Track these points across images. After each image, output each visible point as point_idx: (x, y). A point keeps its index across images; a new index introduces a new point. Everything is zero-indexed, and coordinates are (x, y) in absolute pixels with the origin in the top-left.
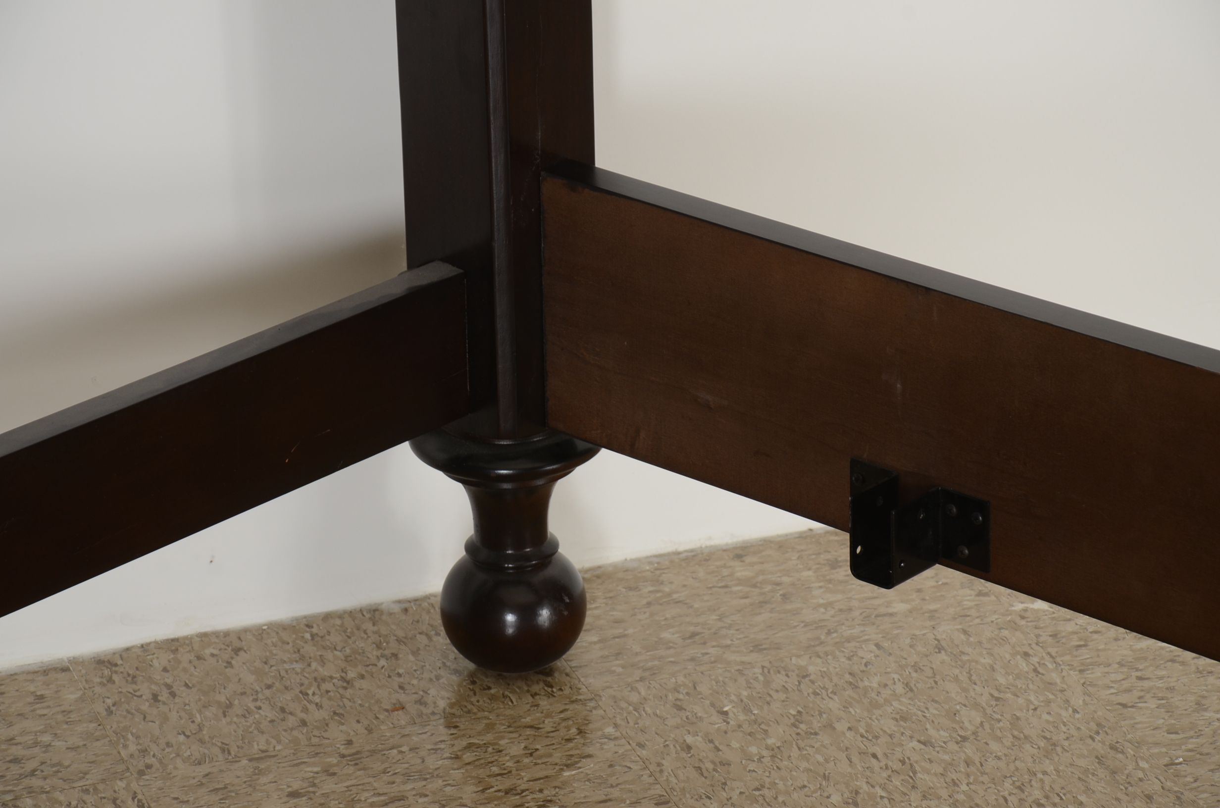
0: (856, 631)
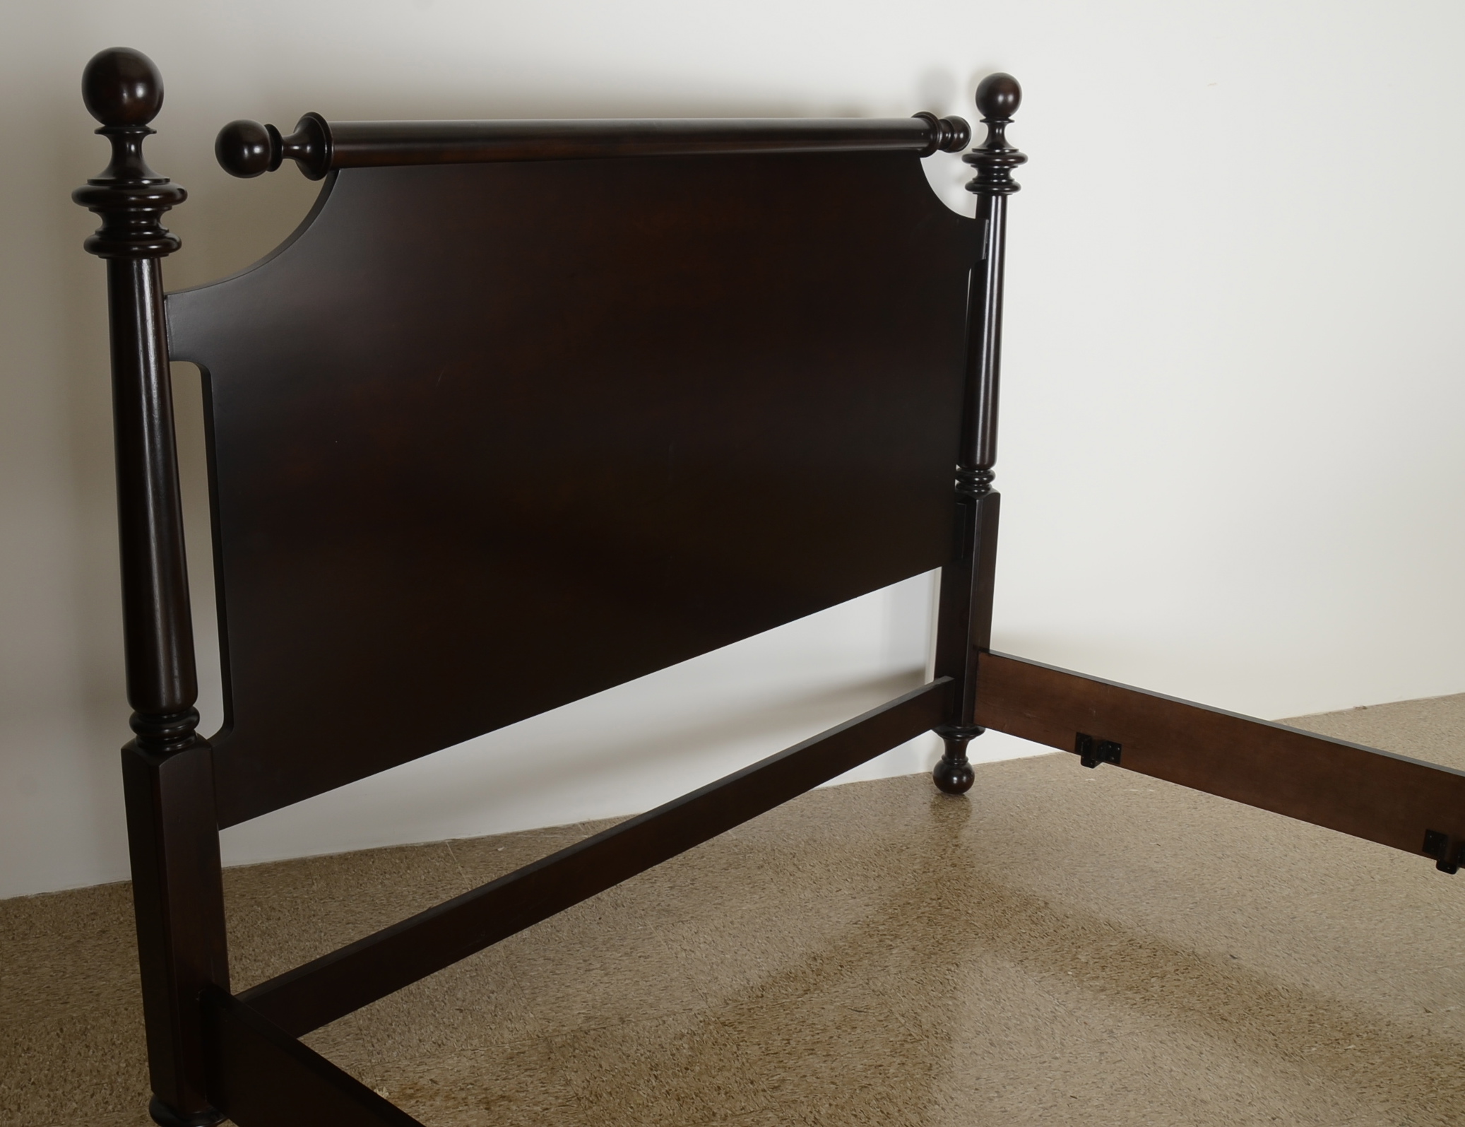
0: (1045, 786)
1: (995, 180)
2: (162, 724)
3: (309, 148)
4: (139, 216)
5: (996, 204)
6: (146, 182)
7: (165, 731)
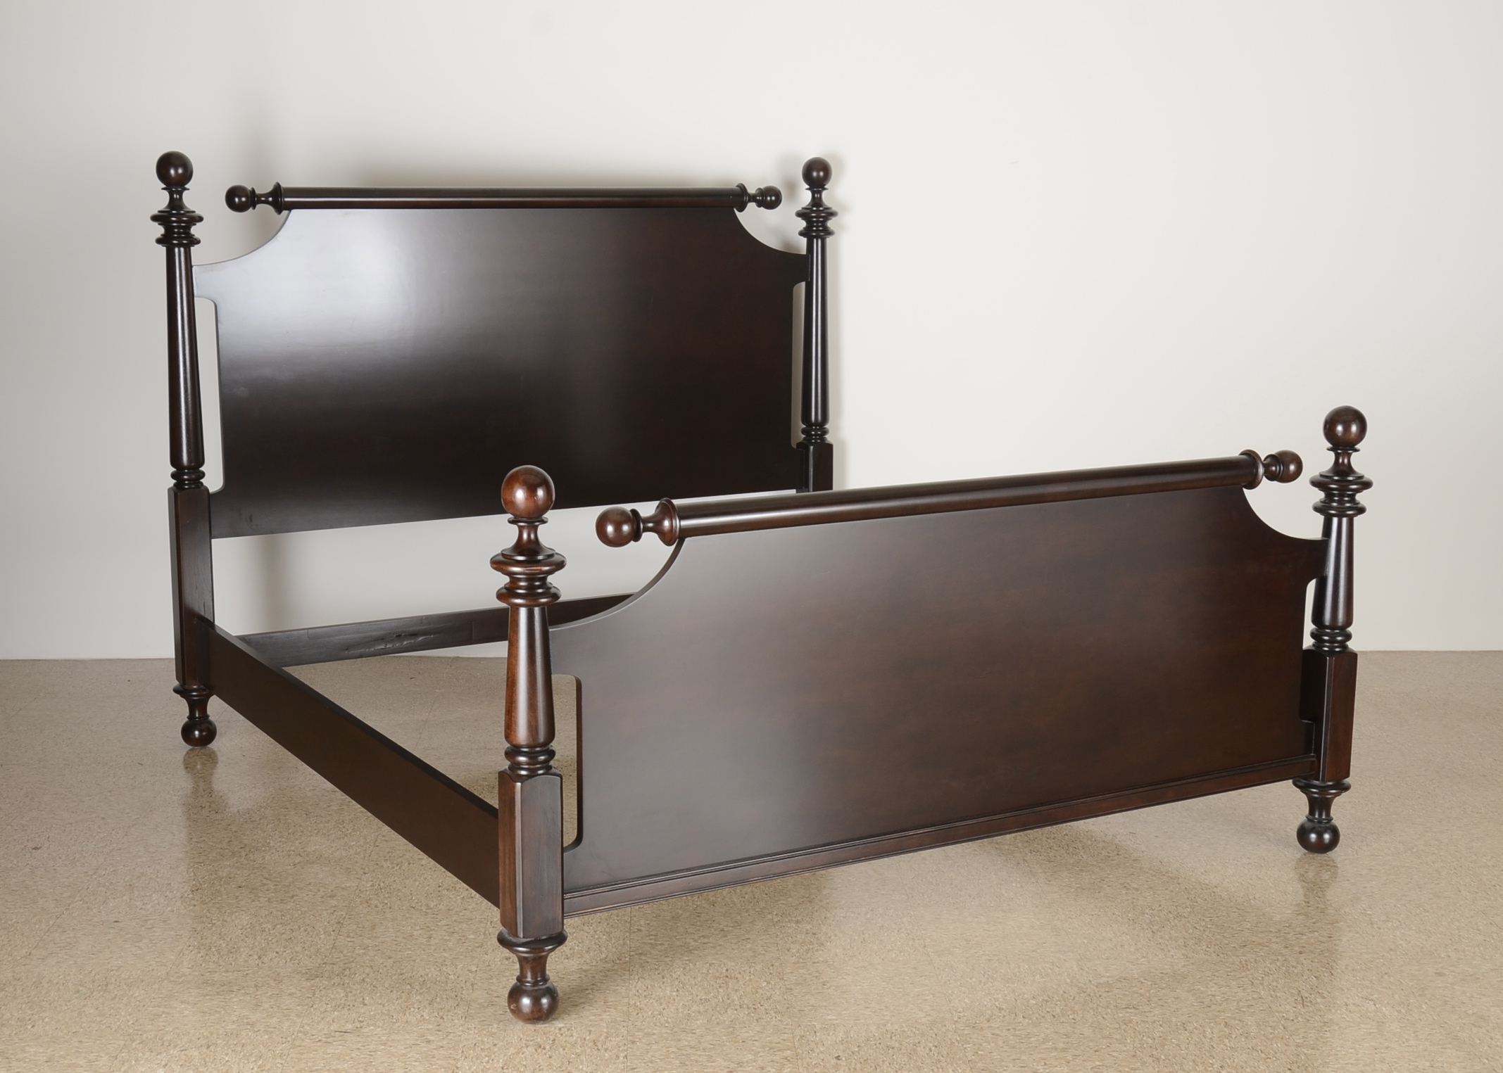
1: (815, 228)
2: (185, 474)
3: (270, 199)
4: (179, 227)
5: (817, 244)
6: (182, 212)
7: (186, 477)
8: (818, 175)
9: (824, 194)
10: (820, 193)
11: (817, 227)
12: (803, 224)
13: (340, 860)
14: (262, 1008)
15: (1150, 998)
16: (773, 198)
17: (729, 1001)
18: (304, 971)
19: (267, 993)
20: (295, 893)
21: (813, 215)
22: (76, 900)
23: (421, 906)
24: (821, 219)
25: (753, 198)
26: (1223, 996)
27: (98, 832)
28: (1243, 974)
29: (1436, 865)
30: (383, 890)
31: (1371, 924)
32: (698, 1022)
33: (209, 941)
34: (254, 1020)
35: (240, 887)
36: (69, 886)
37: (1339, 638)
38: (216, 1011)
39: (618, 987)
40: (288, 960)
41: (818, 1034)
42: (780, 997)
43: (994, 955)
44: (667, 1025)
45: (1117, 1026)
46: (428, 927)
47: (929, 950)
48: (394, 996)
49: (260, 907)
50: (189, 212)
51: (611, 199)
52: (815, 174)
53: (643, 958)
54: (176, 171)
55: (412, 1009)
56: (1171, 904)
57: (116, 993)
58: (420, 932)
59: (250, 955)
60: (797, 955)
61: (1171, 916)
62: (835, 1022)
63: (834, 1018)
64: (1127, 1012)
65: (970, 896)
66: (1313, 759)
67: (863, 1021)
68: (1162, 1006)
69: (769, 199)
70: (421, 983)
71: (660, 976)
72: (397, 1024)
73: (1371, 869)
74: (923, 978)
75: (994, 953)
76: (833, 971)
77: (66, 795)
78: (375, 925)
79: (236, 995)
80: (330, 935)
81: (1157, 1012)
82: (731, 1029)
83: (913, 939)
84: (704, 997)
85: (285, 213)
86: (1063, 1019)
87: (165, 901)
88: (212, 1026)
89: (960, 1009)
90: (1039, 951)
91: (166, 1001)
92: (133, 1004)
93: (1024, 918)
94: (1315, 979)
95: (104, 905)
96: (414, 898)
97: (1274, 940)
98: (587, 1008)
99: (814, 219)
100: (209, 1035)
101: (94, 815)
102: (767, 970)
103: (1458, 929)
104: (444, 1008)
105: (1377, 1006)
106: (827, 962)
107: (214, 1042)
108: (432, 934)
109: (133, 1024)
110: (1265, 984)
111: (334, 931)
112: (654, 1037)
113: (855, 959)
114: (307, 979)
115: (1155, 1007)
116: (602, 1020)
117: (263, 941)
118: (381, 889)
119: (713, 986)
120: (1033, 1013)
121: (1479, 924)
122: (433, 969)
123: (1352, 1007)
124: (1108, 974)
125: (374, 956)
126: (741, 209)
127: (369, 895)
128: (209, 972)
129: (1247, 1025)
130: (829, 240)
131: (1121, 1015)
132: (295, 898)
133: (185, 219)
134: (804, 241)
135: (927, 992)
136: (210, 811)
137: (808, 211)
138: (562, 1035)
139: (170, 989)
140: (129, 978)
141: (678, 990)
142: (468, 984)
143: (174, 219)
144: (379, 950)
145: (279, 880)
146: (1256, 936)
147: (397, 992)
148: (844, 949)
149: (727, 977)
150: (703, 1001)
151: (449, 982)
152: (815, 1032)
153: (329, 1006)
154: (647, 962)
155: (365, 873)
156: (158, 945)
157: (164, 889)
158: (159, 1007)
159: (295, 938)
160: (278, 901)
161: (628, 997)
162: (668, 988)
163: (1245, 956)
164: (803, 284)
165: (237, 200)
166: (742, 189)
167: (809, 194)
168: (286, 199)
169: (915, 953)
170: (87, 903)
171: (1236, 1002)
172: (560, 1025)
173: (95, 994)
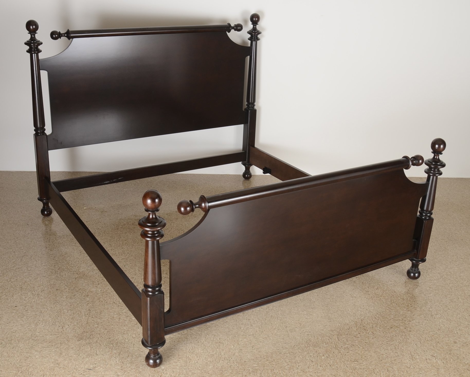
1: (253, 38)
2: (39, 130)
3: (66, 35)
4: (34, 47)
5: (254, 43)
6: (35, 42)
7: (39, 131)
8: (255, 20)
9: (257, 26)
10: (256, 26)
11: (254, 37)
12: (249, 36)
13: (91, 276)
14: (62, 355)
15: (362, 356)
16: (240, 28)
17: (220, 356)
18: (77, 336)
19: (64, 347)
20: (75, 294)
21: (253, 33)
22: (3, 295)
23: (117, 302)
24: (256, 35)
25: (233, 28)
26: (386, 355)
27: (12, 259)
28: (392, 343)
29: (451, 285)
30: (104, 293)
31: (432, 316)
32: (210, 367)
33: (46, 318)
34: (59, 362)
35: (57, 290)
36: (2, 287)
37: (428, 215)
38: (47, 356)
39: (183, 348)
40: (72, 330)
41: (251, 374)
42: (238, 354)
43: (310, 332)
44: (199, 368)
45: (352, 371)
46: (119, 313)
47: (288, 329)
48: (107, 350)
49: (64, 301)
50: (37, 42)
51: (185, 30)
52: (254, 19)
53: (191, 332)
54: (33, 27)
55: (113, 358)
56: (367, 305)
57: (14, 345)
58: (116, 315)
59: (59, 326)
60: (243, 331)
61: (367, 311)
62: (257, 368)
63: (256, 365)
64: (355, 364)
65: (301, 300)
66: (415, 252)
67: (266, 368)
68: (366, 360)
69: (238, 28)
70: (116, 343)
71: (197, 341)
72: (108, 366)
73: (430, 287)
74: (286, 344)
75: (309, 331)
76: (255, 340)
77: (3, 239)
78: (101, 312)
79: (54, 348)
80: (86, 316)
81: (364, 363)
82: (221, 371)
83: (282, 323)
84: (212, 354)
85: (71, 39)
86: (333, 367)
87: (32, 296)
88: (45, 364)
89: (299, 362)
90: (324, 330)
91: (30, 350)
92: (19, 351)
93: (319, 312)
94: (415, 345)
95: (12, 298)
96: (115, 298)
97: (401, 324)
98: (172, 358)
99: (254, 35)
100: (44, 369)
101: (11, 250)
102: (233, 339)
103: (459, 319)
104: (124, 357)
105: (436, 360)
106: (253, 335)
107: (46, 373)
108: (120, 317)
109: (19, 362)
110: (399, 348)
111: (87, 314)
112: (195, 375)
113: (263, 334)
114: (78, 340)
115: (364, 361)
116: (177, 365)
117: (64, 319)
118: (104, 292)
119: (215, 347)
120: (323, 364)
121: (466, 315)
122: (120, 336)
123: (428, 360)
124: (348, 343)
125: (101, 328)
126: (229, 32)
127: (100, 295)
128: (46, 335)
129: (394, 370)
130: (258, 42)
131: (353, 365)
132: (75, 296)
133: (36, 44)
134: (250, 42)
135: (287, 352)
136: (49, 250)
137: (251, 32)
138: (164, 373)
139: (32, 343)
140: (19, 337)
141: (203, 350)
142: (132, 344)
143: (32, 44)
144: (102, 325)
145: (70, 286)
146: (395, 322)
147: (108, 348)
148: (259, 328)
149: (220, 342)
150: (212, 356)
151: (126, 343)
152: (250, 373)
153: (85, 355)
154: (193, 334)
155: (99, 284)
156: (29, 320)
157: (32, 290)
158: (28, 353)
159: (74, 318)
160: (69, 298)
161: (186, 353)
162: (200, 348)
163: (392, 333)
164: (249, 57)
165: (54, 36)
166: (229, 25)
167: (252, 26)
168: (71, 35)
169: (283, 330)
170: (7, 296)
171: (390, 358)
172: (163, 368)
173: (7, 345)
